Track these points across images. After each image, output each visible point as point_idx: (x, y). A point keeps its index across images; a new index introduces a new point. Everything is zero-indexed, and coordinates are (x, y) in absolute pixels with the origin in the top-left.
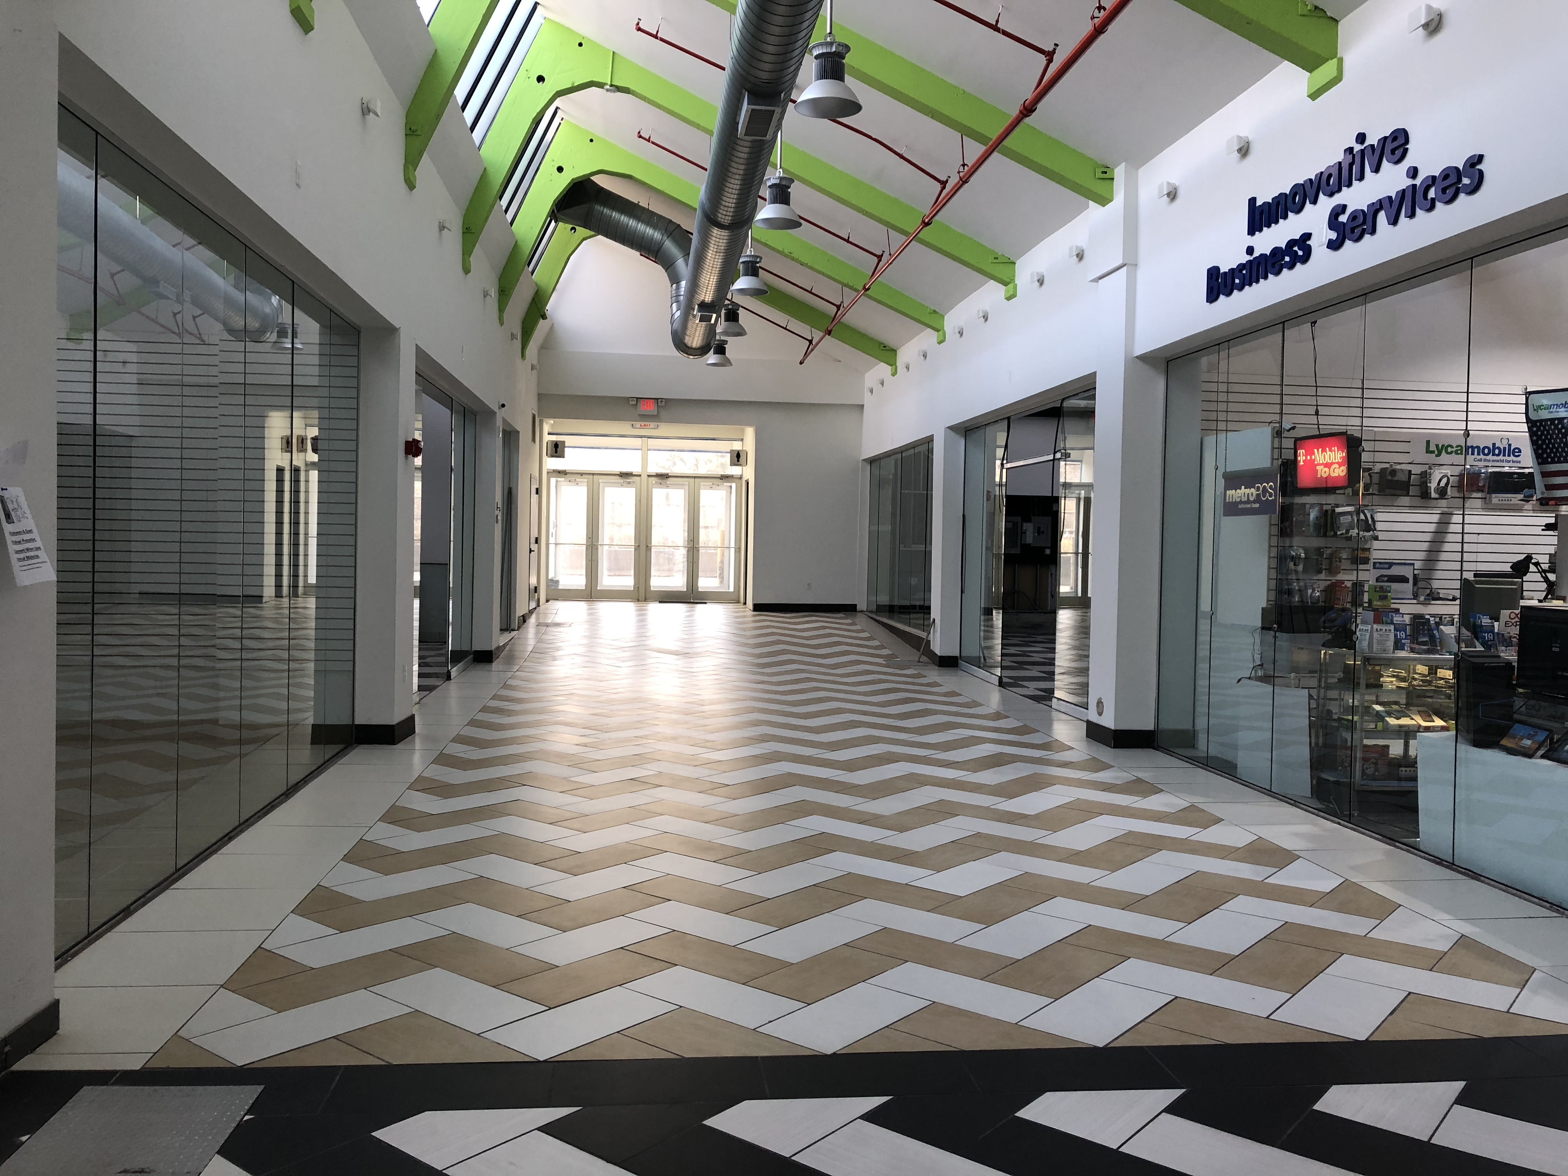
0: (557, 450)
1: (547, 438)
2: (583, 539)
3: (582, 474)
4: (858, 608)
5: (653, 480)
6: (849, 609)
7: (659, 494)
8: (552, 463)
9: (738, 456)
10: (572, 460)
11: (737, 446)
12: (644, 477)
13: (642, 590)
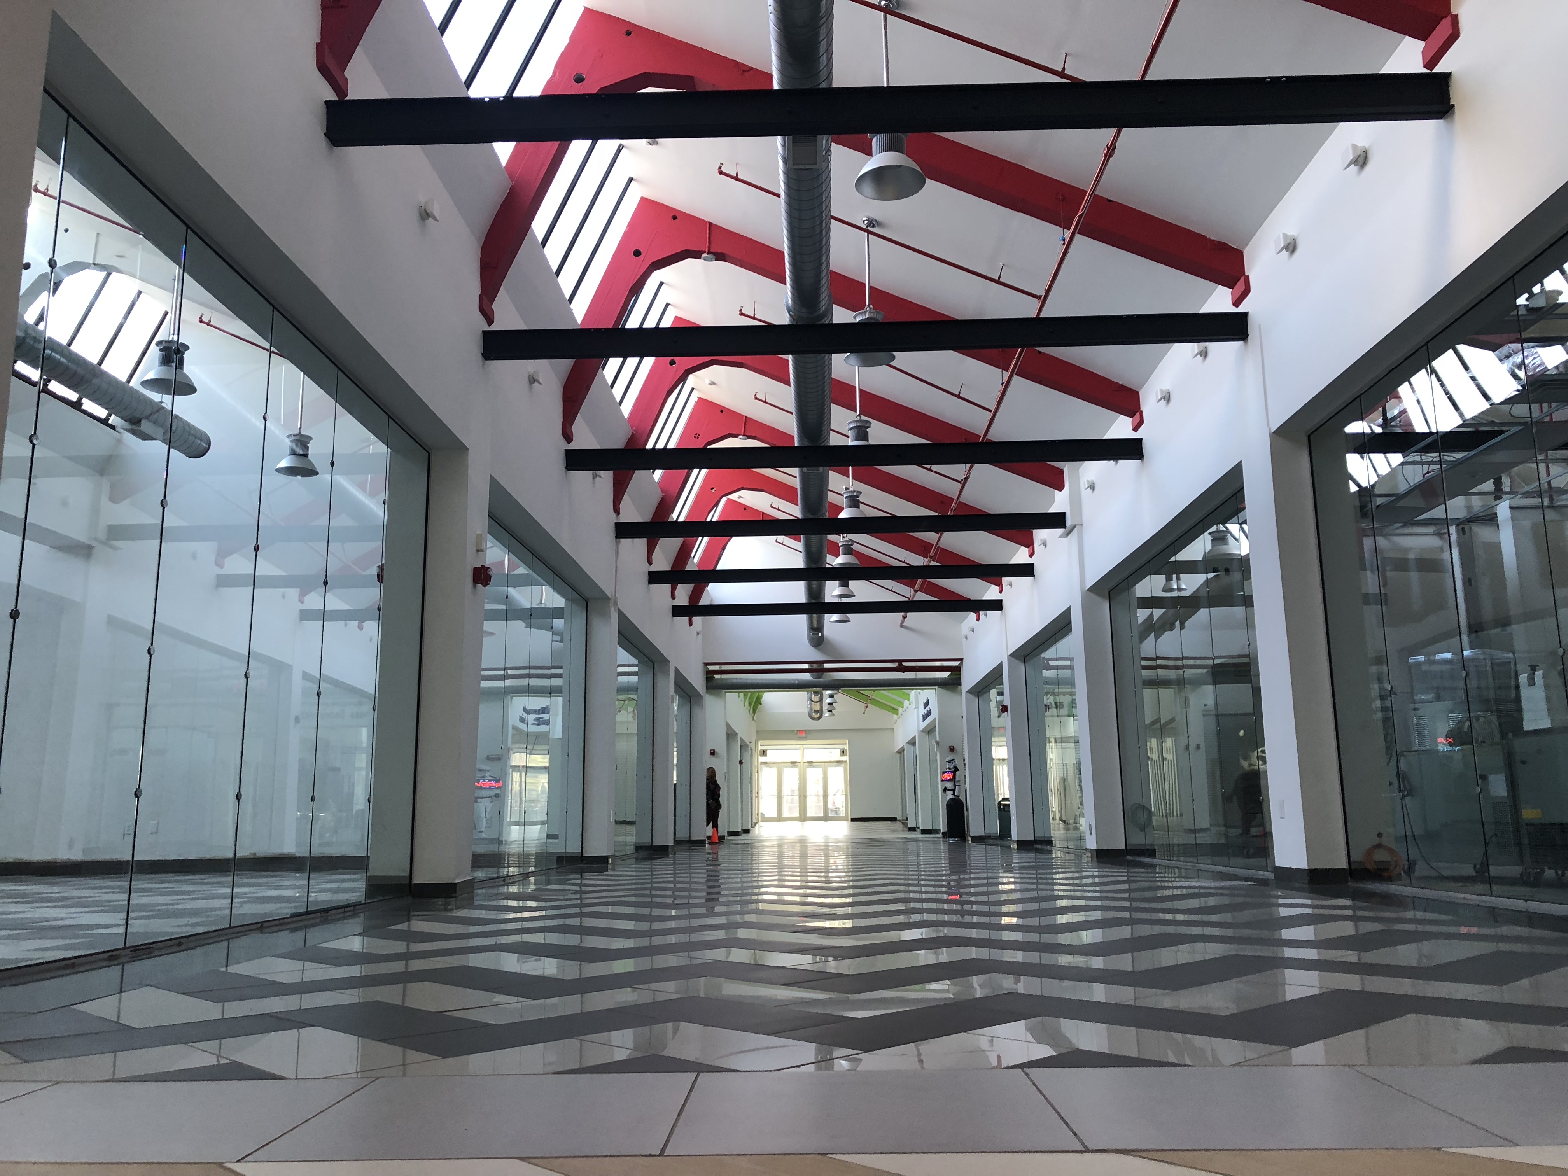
0: (764, 753)
1: (760, 748)
2: (775, 793)
3: (774, 763)
4: (898, 818)
5: (806, 764)
6: (894, 819)
7: (810, 771)
8: (762, 759)
9: (843, 752)
10: (772, 756)
11: (842, 747)
12: (802, 763)
13: (803, 816)
